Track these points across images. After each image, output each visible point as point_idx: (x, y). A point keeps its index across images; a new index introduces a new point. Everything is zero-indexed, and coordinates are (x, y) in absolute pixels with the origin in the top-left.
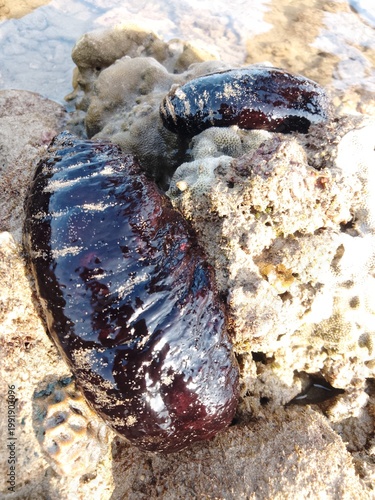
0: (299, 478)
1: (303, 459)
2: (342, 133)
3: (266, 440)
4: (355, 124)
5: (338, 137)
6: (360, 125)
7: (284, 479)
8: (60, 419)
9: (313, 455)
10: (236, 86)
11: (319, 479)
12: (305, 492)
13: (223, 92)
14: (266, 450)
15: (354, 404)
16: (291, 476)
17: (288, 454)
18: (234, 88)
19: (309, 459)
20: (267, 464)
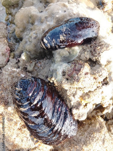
0: (95, 140)
1: (95, 135)
2: (102, 51)
3: (86, 131)
4: (106, 48)
5: (101, 53)
6: (108, 49)
7: (91, 141)
8: (37, 141)
9: (98, 134)
10: (64, 35)
11: (99, 139)
12: (96, 143)
13: (60, 39)
14: (86, 134)
15: (109, 110)
16: (93, 140)
17: (92, 135)
18: (63, 36)
19: (97, 135)
20: (87, 137)
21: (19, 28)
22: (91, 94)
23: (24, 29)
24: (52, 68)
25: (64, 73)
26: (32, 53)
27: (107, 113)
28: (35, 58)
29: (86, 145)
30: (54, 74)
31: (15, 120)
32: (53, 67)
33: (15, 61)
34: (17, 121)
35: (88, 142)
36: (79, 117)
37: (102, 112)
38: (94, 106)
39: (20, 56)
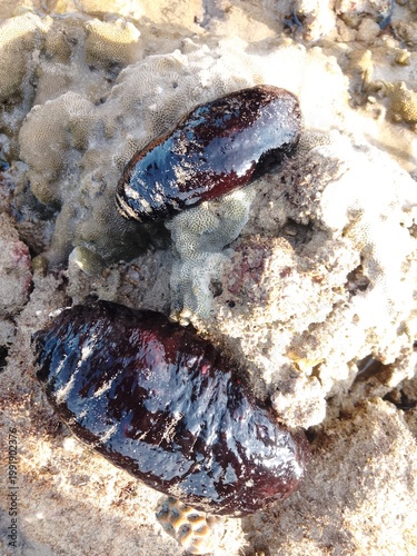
0: (377, 482)
1: (375, 466)
2: (320, 187)
3: (342, 458)
4: (331, 175)
5: (318, 194)
6: (336, 176)
7: (365, 488)
8: (186, 530)
9: (383, 460)
10: (186, 165)
11: (392, 475)
12: (384, 491)
13: (176, 179)
14: (344, 467)
15: (407, 369)
16: (370, 484)
17: (363, 467)
18: (185, 169)
19: (380, 464)
20: (349, 479)
21: (39, 172)
22: (320, 334)
23: (59, 173)
24: (174, 280)
25: (216, 288)
26: (103, 242)
27: (403, 382)
28: (115, 258)
29: (354, 507)
30: (186, 297)
31: (95, 478)
32: (179, 274)
33: (52, 281)
34: (102, 479)
35: (356, 495)
36: (300, 416)
37: (384, 381)
38: (355, 369)
39: (65, 263)
